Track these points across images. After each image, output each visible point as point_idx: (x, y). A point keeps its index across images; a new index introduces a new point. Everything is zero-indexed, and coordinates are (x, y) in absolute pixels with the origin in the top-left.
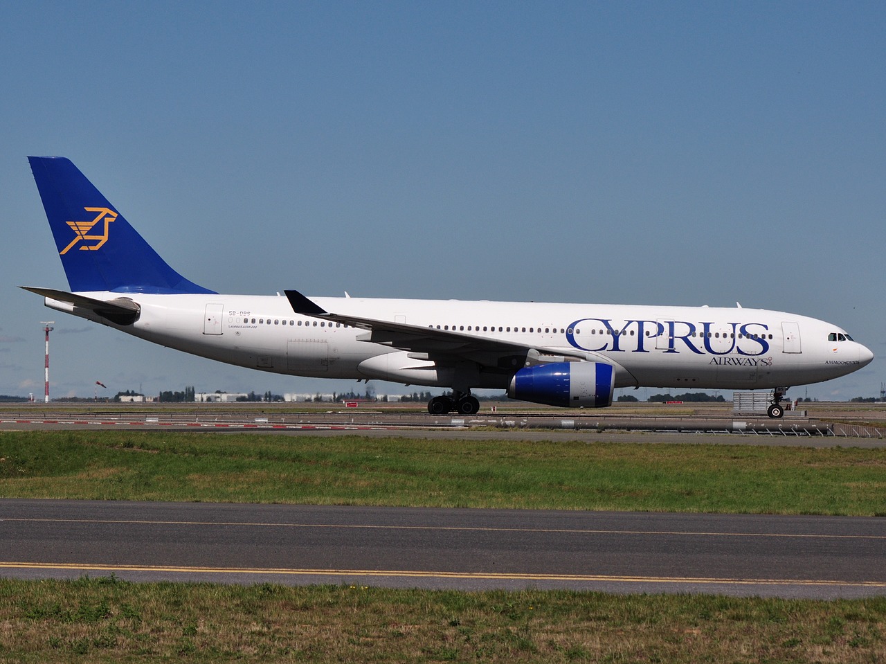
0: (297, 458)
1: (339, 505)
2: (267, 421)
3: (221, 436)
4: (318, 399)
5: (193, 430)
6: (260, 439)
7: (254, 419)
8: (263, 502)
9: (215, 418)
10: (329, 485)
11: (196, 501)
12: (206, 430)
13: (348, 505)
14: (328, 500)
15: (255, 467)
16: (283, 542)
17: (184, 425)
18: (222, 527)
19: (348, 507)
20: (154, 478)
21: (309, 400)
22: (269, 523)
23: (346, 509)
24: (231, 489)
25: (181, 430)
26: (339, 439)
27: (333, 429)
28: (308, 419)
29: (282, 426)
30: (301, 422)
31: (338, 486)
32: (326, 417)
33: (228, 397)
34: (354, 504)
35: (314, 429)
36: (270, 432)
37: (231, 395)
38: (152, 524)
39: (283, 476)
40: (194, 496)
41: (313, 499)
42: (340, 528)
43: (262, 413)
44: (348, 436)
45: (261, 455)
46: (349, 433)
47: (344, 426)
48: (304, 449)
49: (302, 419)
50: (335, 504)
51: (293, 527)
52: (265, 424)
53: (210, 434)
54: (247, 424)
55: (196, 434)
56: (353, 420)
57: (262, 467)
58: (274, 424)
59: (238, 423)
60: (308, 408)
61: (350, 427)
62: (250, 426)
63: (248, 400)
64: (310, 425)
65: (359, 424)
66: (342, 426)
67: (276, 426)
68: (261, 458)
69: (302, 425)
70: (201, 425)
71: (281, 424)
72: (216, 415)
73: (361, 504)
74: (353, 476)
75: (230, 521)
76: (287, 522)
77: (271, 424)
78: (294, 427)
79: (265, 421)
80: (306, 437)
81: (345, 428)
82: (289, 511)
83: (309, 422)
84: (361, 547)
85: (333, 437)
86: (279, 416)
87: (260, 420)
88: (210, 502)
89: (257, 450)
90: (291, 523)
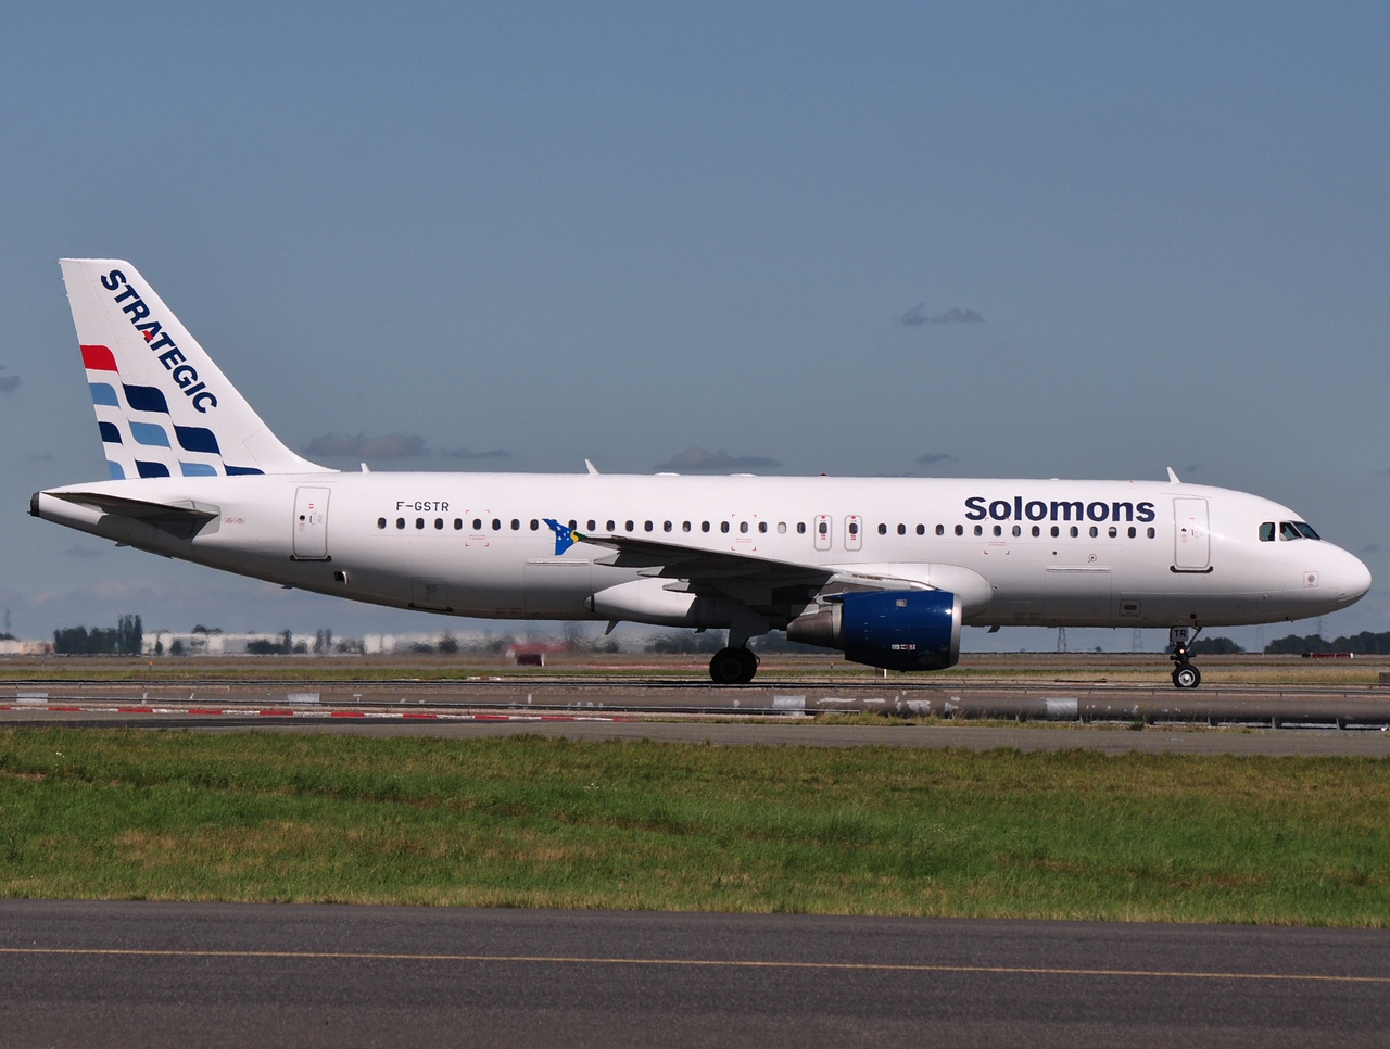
0: (390, 793)
1: (488, 906)
2: (317, 700)
3: (201, 737)
4: (449, 647)
5: (132, 723)
6: (300, 744)
7: (285, 694)
8: (300, 899)
9: (189, 692)
10: (468, 858)
11: (135, 899)
12: (164, 724)
13: (509, 906)
14: (463, 894)
16: (345, 997)
17: (111, 710)
18: (194, 960)
19: (508, 910)
20: (33, 844)
21: (424, 649)
22: (314, 950)
23: (505, 916)
24: (224, 869)
25: (102, 724)
26: (491, 744)
27: (480, 720)
28: (421, 696)
29: (354, 713)
30: (403, 701)
31: (492, 859)
32: (465, 690)
33: (226, 642)
34: (526, 906)
35: (434, 721)
36: (323, 728)
37: (232, 637)
38: (21, 957)
39: (353, 834)
40: (134, 887)
41: (426, 893)
42: (490, 963)
43: (306, 682)
44: (518, 738)
45: (300, 785)
46: (520, 729)
47: (508, 711)
48: (407, 771)
49: (403, 695)
50: (479, 906)
51: (372, 960)
52: (312, 708)
53: (174, 732)
54: (267, 707)
55: (138, 734)
56: (530, 699)
57: (304, 814)
58: (335, 709)
59: (245, 707)
60: (422, 668)
61: (524, 715)
62: (278, 713)
63: (277, 648)
64: (425, 710)
65: (544, 708)
66: (504, 711)
67: (342, 713)
68: (299, 792)
69: (404, 709)
70: (155, 711)
71: (353, 708)
72: (195, 687)
73: (545, 904)
74: (529, 838)
75: (217, 946)
76: (358, 949)
77: (329, 708)
78: (384, 715)
79: (311, 700)
80: (411, 740)
81: (511, 718)
82: (365, 922)
83: (422, 702)
84: (540, 1011)
85: (478, 740)
86: (349, 689)
87: (300, 699)
88: (169, 901)
89: (291, 772)
90: (368, 952)
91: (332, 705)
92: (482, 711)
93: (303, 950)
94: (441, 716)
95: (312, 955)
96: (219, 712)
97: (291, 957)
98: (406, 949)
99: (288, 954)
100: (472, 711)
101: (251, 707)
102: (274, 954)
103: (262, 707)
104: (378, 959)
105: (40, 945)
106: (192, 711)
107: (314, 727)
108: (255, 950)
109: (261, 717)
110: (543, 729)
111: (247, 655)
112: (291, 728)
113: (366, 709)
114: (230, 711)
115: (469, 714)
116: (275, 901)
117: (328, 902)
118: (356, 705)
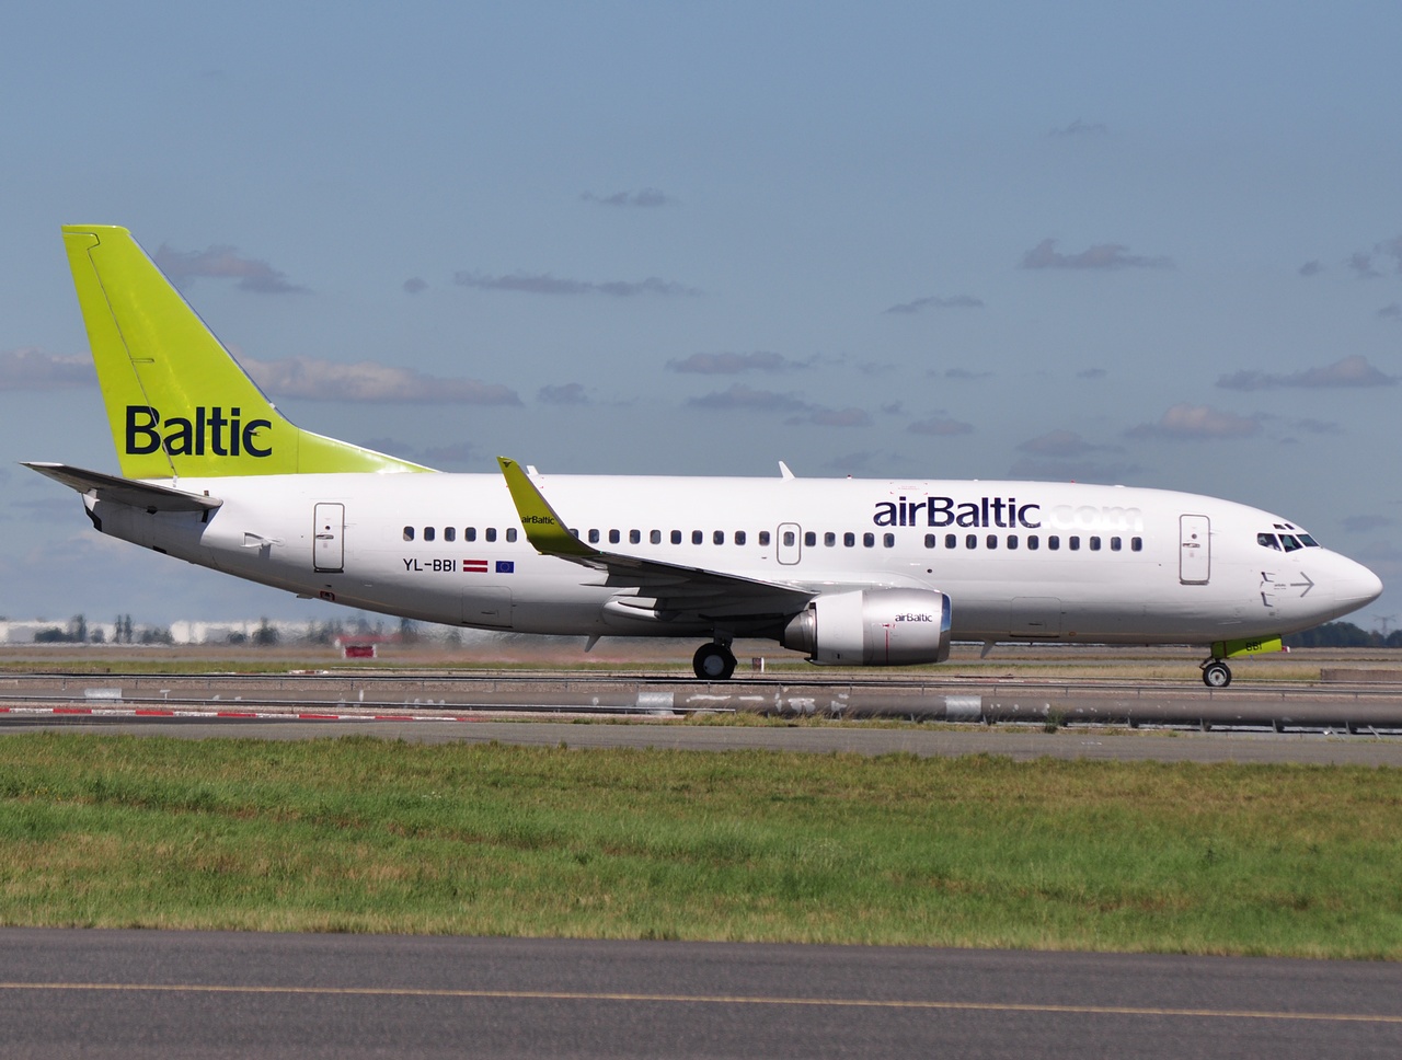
0: (204, 803)
1: (318, 930)
2: (119, 696)
4: (266, 637)
6: (99, 746)
7: (82, 690)
8: (103, 923)
10: (293, 877)
13: (342, 930)
14: (292, 919)
15: (85, 824)
16: (156, 1035)
19: (341, 936)
21: (238, 639)
22: (119, 982)
23: (338, 943)
24: (13, 889)
26: (319, 747)
27: (304, 719)
28: (237, 692)
29: (161, 712)
30: (216, 698)
31: (320, 878)
32: (288, 685)
33: (11, 630)
34: (360, 930)
35: (253, 720)
36: (126, 729)
37: (19, 625)
39: (161, 849)
41: (247, 916)
42: (321, 995)
43: (105, 675)
44: (349, 740)
45: (99, 793)
46: (350, 730)
47: (337, 710)
48: (223, 777)
49: (217, 691)
50: (307, 930)
51: (187, 993)
52: (114, 706)
54: (62, 704)
56: (361, 696)
57: (104, 827)
58: (140, 706)
59: (36, 704)
60: (237, 660)
61: (355, 714)
62: (71, 712)
63: (69, 638)
64: (241, 707)
65: (378, 706)
66: (332, 709)
67: (148, 710)
68: (100, 800)
69: (218, 707)
71: (160, 706)
73: (381, 928)
74: (361, 851)
76: (170, 980)
77: (131, 705)
78: (196, 714)
79: (112, 696)
80: (226, 742)
81: (340, 717)
82: (177, 950)
83: (238, 699)
84: (379, 1051)
85: (304, 742)
86: (155, 683)
87: (98, 695)
89: (90, 776)
90: (181, 983)
91: (136, 701)
92: (308, 709)
93: (107, 981)
94: (261, 715)
95: (117, 987)
96: (6, 709)
97: (93, 990)
98: (224, 980)
99: (90, 986)
100: (296, 709)
101: (42, 704)
102: (73, 986)
103: (56, 704)
104: (192, 992)
107: (116, 727)
108: (52, 982)
109: (56, 715)
110: (375, 730)
111: (37, 645)
112: (90, 728)
113: (175, 707)
114: (19, 710)
115: (292, 713)
116: (73, 925)
117: (137, 927)
118: (162, 702)
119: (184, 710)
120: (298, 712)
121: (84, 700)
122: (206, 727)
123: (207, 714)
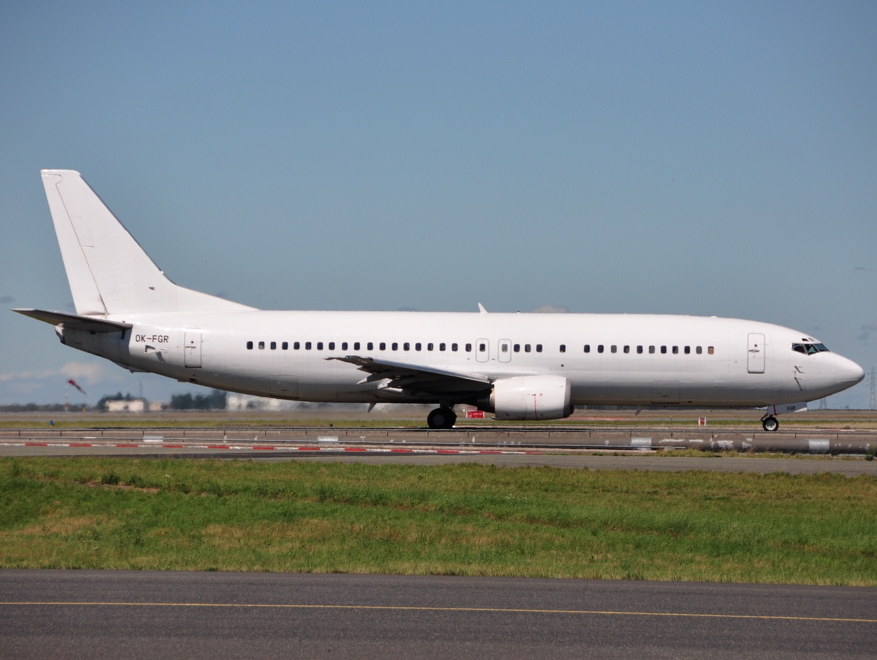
0: (380, 500)
2: (336, 440)
3: (260, 464)
5: (216, 456)
6: (323, 469)
7: (316, 437)
8: (317, 570)
9: (254, 435)
11: (211, 570)
12: (236, 456)
13: (453, 574)
14: (423, 567)
15: (313, 515)
16: (342, 634)
17: (202, 447)
18: (246, 610)
19: (451, 577)
20: (150, 534)
22: (323, 604)
23: (449, 581)
25: (196, 456)
26: (448, 469)
27: (440, 453)
28: (403, 438)
29: (359, 449)
30: (391, 441)
33: (281, 404)
34: (463, 574)
35: (411, 454)
36: (338, 459)
38: (135, 608)
40: (213, 562)
41: (400, 566)
42: (436, 611)
43: (330, 428)
44: (463, 465)
45: (323, 495)
46: (465, 460)
47: (459, 448)
48: (392, 486)
49: (393, 437)
50: (432, 574)
51: (361, 610)
52: (333, 446)
53: (242, 461)
54: (303, 445)
55: (219, 463)
56: (474, 440)
57: (325, 515)
58: (347, 446)
59: (289, 445)
60: (405, 419)
61: (469, 450)
62: (309, 449)
64: (405, 447)
65: (482, 446)
66: (456, 448)
67: (351, 449)
68: (322, 500)
69: (392, 446)
70: (231, 448)
71: (359, 446)
72: (257, 432)
73: (474, 573)
74: (469, 529)
75: (261, 601)
76: (352, 603)
77: (343, 445)
78: (379, 450)
79: (333, 440)
80: (394, 467)
81: (460, 452)
82: (358, 586)
83: (404, 442)
84: (467, 643)
85: (438, 466)
86: (357, 433)
87: (325, 440)
88: (233, 571)
89: (317, 487)
90: (358, 605)
91: (346, 443)
92: (443, 447)
93: (316, 603)
94: (416, 451)
95: (323, 607)
96: (272, 448)
97: (309, 608)
98: (383, 603)
99: (307, 606)
100: (435, 447)
101: (293, 445)
102: (297, 606)
103: (300, 445)
104: (364, 609)
105: (147, 600)
106: (255, 448)
107: (333, 457)
108: (285, 604)
109: (299, 451)
110: (479, 459)
112: (318, 458)
113: (367, 446)
114: (280, 448)
115: (433, 450)
116: (300, 571)
117: (336, 572)
118: (361, 444)
119: (372, 448)
120: (436, 449)
121: (318, 443)
122: (383, 458)
123: (385, 450)
